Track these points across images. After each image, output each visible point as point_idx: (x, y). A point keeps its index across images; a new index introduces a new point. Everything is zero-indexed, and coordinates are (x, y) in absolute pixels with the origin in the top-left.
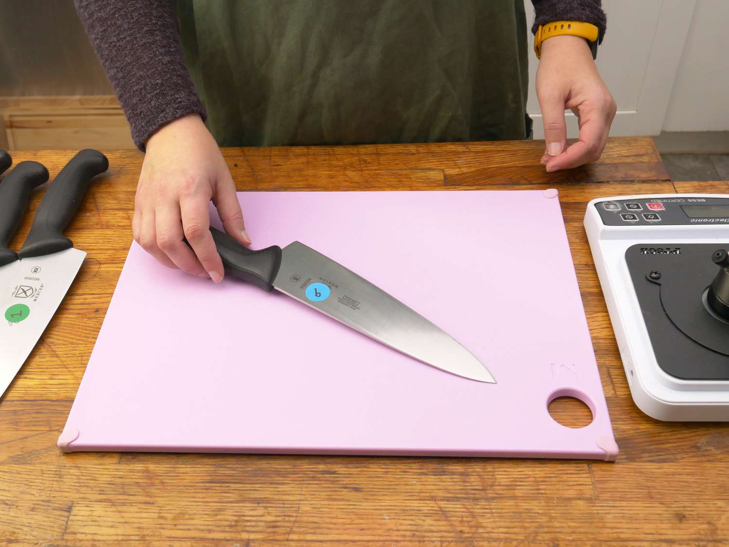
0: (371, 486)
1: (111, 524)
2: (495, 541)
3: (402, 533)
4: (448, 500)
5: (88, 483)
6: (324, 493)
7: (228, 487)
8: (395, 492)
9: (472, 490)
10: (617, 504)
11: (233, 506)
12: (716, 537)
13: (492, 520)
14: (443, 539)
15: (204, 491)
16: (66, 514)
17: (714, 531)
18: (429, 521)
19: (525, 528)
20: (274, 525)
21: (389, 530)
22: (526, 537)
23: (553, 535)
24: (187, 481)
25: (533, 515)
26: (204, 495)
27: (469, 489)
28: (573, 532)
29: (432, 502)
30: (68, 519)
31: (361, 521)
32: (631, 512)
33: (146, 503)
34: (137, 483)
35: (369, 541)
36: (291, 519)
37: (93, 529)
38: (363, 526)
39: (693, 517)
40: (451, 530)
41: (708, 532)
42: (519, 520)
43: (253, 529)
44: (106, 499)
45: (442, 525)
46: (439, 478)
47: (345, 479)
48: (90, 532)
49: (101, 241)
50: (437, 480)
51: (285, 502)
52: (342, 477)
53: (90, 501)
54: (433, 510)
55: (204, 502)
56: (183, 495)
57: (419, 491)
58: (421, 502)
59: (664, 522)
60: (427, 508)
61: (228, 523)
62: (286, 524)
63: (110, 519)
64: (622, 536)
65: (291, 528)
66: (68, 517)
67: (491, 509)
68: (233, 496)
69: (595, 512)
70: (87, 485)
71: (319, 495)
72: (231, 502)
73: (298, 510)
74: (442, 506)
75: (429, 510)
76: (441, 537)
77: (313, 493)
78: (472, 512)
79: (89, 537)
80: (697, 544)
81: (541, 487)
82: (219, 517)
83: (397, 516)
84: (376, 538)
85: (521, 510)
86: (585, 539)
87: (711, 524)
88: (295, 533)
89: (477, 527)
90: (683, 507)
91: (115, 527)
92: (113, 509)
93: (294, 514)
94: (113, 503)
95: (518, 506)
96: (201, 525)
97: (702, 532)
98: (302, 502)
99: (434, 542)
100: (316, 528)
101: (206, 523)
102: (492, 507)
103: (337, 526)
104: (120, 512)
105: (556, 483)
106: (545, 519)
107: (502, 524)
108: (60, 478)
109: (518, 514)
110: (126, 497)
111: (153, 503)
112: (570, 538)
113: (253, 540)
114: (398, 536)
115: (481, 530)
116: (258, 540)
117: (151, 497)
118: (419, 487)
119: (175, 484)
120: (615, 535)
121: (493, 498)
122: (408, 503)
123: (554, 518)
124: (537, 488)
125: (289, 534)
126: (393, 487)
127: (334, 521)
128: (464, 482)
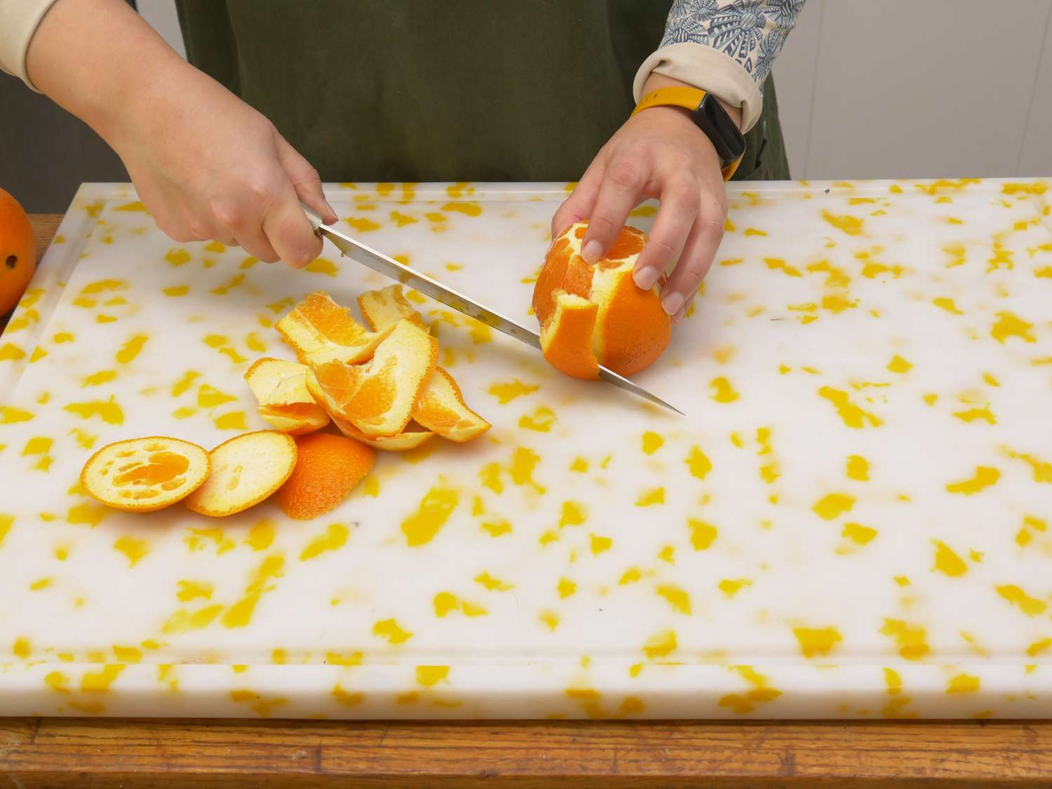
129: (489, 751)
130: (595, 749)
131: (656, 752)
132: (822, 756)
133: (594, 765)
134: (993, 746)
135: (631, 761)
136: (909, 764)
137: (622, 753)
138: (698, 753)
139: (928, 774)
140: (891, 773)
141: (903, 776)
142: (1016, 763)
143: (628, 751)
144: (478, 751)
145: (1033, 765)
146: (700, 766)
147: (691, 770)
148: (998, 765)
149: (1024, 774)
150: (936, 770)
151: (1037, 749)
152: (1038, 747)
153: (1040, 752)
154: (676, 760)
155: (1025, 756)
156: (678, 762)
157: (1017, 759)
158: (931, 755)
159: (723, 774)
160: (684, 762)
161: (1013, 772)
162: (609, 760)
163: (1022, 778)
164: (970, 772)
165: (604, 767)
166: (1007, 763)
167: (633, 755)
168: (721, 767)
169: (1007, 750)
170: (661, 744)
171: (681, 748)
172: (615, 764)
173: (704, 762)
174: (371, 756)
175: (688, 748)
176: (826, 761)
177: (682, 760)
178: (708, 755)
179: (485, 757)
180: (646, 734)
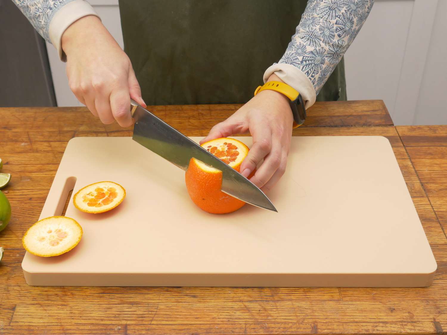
0: (202, 295)
2: (279, 323)
3: (222, 320)
4: (250, 302)
5: (25, 294)
6: (173, 299)
7: (114, 296)
8: (218, 298)
9: (265, 296)
10: (354, 303)
11: (116, 306)
12: (412, 320)
13: (277, 312)
14: (247, 323)
15: (99, 298)
16: (12, 311)
17: (412, 317)
18: (238, 313)
19: (297, 316)
20: (142, 316)
21: (213, 318)
22: (297, 321)
23: (314, 320)
24: (89, 293)
25: (302, 309)
26: (98, 300)
27: (263, 296)
28: (326, 318)
29: (240, 303)
30: (13, 314)
31: (196, 314)
32: (361, 307)
33: (62, 305)
34: (56, 294)
35: (200, 324)
36: (153, 313)
37: (29, 320)
38: (198, 316)
39: (399, 310)
40: (252, 318)
41: (409, 318)
42: (293, 312)
43: (129, 319)
44: (37, 303)
45: (246, 315)
46: (245, 290)
47: (187, 291)
48: (26, 321)
49: (33, 159)
50: (244, 291)
51: (149, 304)
52: (185, 290)
53: (27, 305)
54: (240, 307)
55: (98, 304)
56: (85, 301)
57: (232, 297)
58: (234, 303)
59: (382, 312)
60: (237, 306)
61: (114, 315)
62: (150, 316)
63: (39, 314)
64: (356, 320)
65: (153, 318)
66: (13, 313)
67: (276, 306)
68: (117, 301)
69: (340, 307)
71: (170, 300)
72: (116, 304)
73: (157, 308)
74: (247, 305)
75: (239, 307)
76: (246, 322)
77: (167, 299)
78: (265, 308)
79: (26, 324)
80: (401, 324)
82: (108, 312)
83: (219, 310)
84: (206, 323)
85: (295, 307)
86: (333, 322)
87: (410, 313)
88: (155, 320)
89: (268, 316)
90: (394, 304)
91: (43, 319)
92: (42, 308)
93: (154, 310)
94: (41, 305)
95: (293, 304)
96: (96, 317)
97: (405, 317)
98: (159, 304)
99: (241, 324)
100: (168, 318)
101: (100, 315)
103: (181, 316)
104: (46, 310)
106: (309, 311)
107: (283, 314)
108: (8, 292)
109: (293, 309)
110: (50, 302)
111: (66, 305)
112: (325, 321)
113: (129, 325)
114: (218, 321)
115: (270, 318)
116: (132, 324)
117: (65, 302)
118: (233, 295)
119: (81, 295)
120: (352, 319)
121: (278, 301)
122: (226, 304)
123: (315, 311)
125: (151, 321)
127: (180, 313)
128: (260, 292)
129: (195, 325)
130: (237, 324)
131: (261, 325)
132: (328, 325)
133: (237, 330)
134: (396, 320)
135: (252, 328)
136: (363, 328)
137: (247, 326)
138: (279, 325)
139: (371, 332)
140: (356, 332)
141: (361, 333)
142: (406, 327)
143: (251, 324)
144: (190, 326)
145: (412, 328)
146: (279, 330)
147: (276, 332)
148: (398, 328)
149: (409, 331)
150: (374, 330)
151: (414, 321)
152: (414, 320)
153: (415, 322)
154: (270, 328)
155: (409, 324)
156: (271, 329)
157: (406, 325)
158: (372, 324)
159: (289, 333)
160: (273, 329)
161: (404, 330)
162: (243, 328)
163: (408, 333)
164: (387, 331)
165: (241, 331)
166: (402, 327)
167: (252, 326)
168: (288, 331)
169: (402, 322)
170: (264, 322)
171: (272, 323)
172: (245, 330)
173: (281, 329)
174: (147, 328)
175: (274, 323)
176: (330, 327)
177: (272, 328)
178: (283, 326)
179: (193, 328)
180: (257, 317)
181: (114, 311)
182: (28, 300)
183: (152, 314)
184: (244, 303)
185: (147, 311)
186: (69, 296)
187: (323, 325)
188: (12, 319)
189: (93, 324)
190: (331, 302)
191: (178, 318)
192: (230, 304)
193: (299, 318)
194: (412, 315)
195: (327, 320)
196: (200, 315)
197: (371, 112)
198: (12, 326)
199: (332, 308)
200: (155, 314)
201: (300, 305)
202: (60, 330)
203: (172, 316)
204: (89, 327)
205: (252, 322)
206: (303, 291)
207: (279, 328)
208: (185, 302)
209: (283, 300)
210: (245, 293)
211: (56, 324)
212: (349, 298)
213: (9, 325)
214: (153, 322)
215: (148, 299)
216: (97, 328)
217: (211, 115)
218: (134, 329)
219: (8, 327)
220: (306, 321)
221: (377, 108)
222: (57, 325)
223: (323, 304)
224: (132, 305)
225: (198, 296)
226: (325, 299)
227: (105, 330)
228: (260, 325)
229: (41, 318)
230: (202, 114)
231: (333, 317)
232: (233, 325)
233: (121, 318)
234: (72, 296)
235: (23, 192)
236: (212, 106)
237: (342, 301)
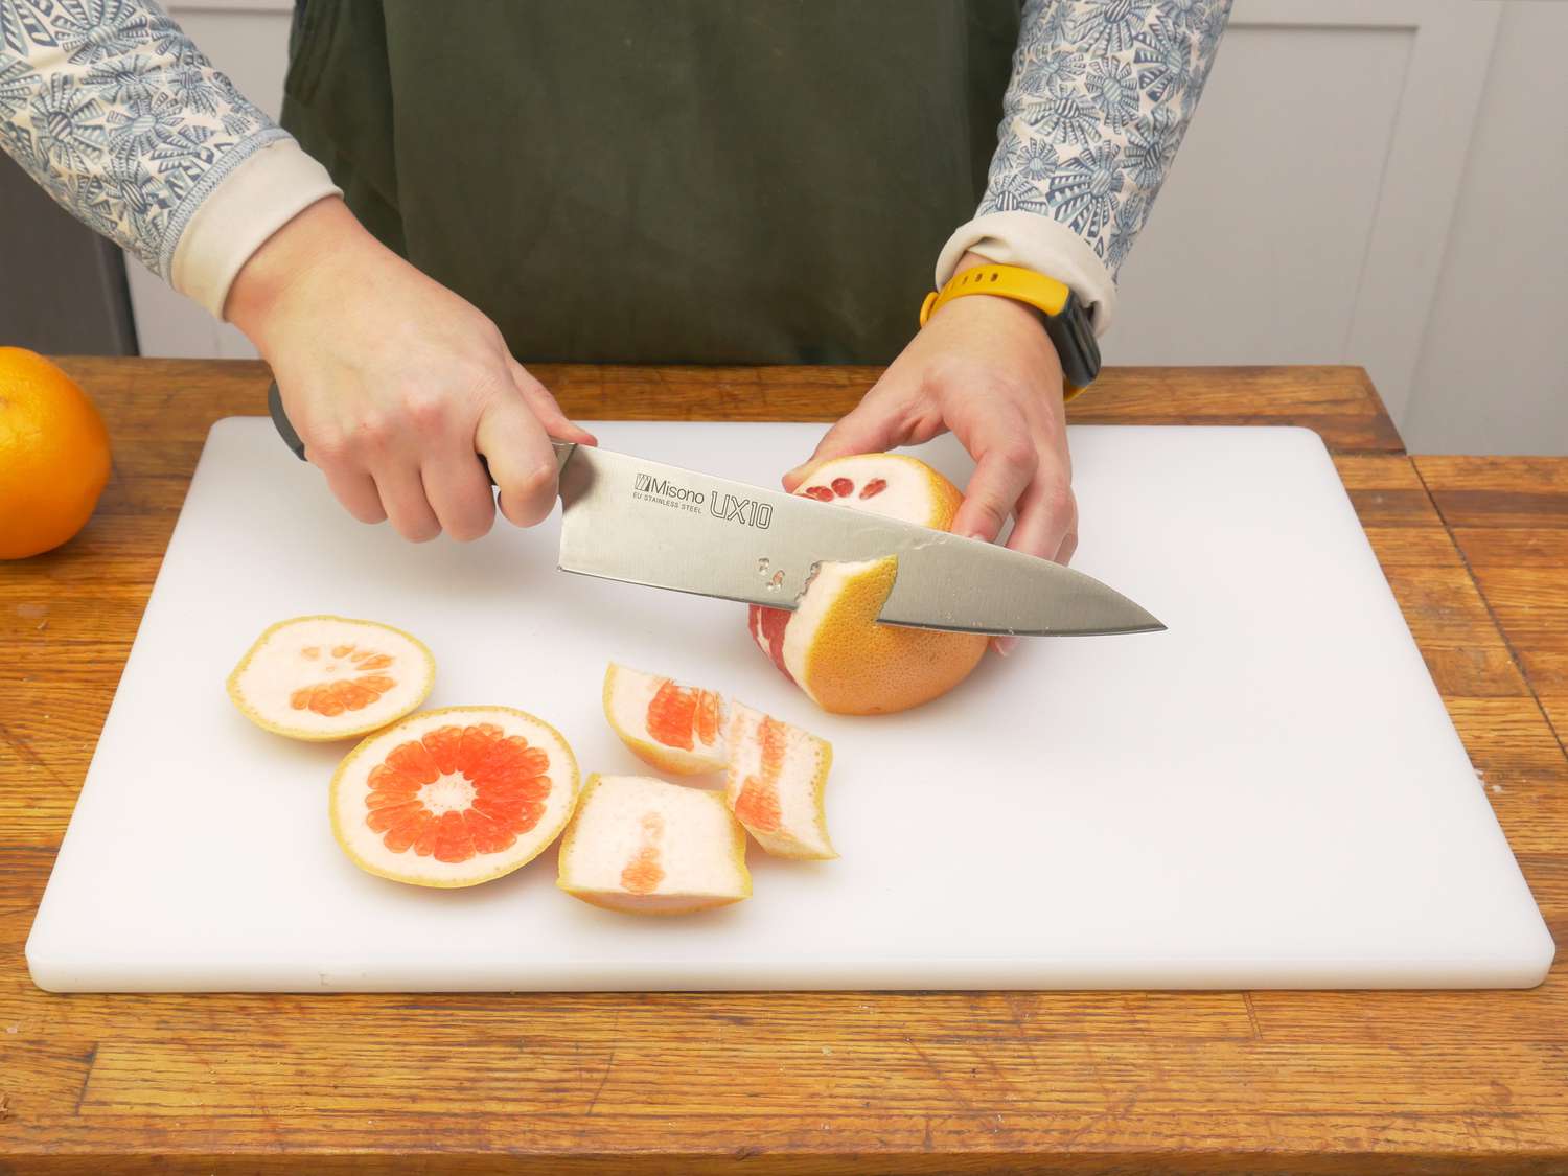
0: (770, 1015)
1: (187, 1086)
2: (1045, 1116)
3: (842, 1101)
4: (938, 1042)
5: (129, 1007)
6: (666, 1028)
7: (451, 1015)
8: (825, 1026)
9: (991, 1022)
10: (1303, 1048)
11: (462, 1052)
12: (1506, 1109)
13: (1034, 1077)
14: (931, 1112)
15: (397, 1023)
16: (82, 1066)
17: (1505, 1097)
18: (898, 1080)
19: (1106, 1091)
20: (557, 1088)
21: (813, 1095)
22: (1109, 1109)
23: (1170, 1106)
24: (359, 1004)
25: (1122, 1067)
26: (396, 1031)
27: (984, 1021)
28: (1210, 1100)
29: (905, 1044)
30: (88, 1077)
31: (749, 1080)
32: (1331, 1064)
33: (266, 1046)
34: (243, 1008)
35: (768, 1117)
36: (595, 1075)
38: (757, 1089)
39: (1459, 1073)
40: (950, 1096)
42: (1093, 1078)
43: (512, 1095)
44: (173, 1039)
45: (928, 1086)
46: (919, 1001)
47: (711, 1002)
48: (138, 1100)
50: (915, 1004)
51: (580, 1044)
52: (703, 998)
53: (137, 1043)
54: (906, 1059)
55: (397, 1044)
56: (348, 1031)
57: (875, 1024)
58: (882, 1044)
59: (1399, 1081)
60: (895, 1056)
61: (455, 1084)
62: (585, 1086)
63: (184, 1077)
64: (1311, 1106)
65: (598, 1091)
66: (88, 1072)
67: (1032, 1057)
68: (463, 1034)
69: (1257, 1062)
70: (128, 1011)
71: (657, 1031)
72: (460, 1045)
73: (611, 1060)
74: (928, 1051)
75: (900, 1059)
76: (927, 1109)
77: (643, 1027)
78: (992, 1063)
79: (139, 1110)
80: (1468, 1120)
81: (1139, 1018)
82: (432, 1073)
83: (831, 1070)
84: (786, 1111)
85: (1099, 1060)
86: (1234, 1112)
87: (1498, 1085)
88: (605, 1101)
89: (1005, 1090)
90: (1440, 1055)
91: (197, 1092)
92: (192, 1057)
93: (602, 1067)
94: (188, 1045)
95: (1090, 1051)
96: (393, 1087)
97: (1479, 1099)
98: (616, 1044)
99: (911, 1117)
100: (650, 1093)
101: (404, 1083)
102: (1035, 1053)
103: (699, 1089)
104: (206, 1063)
105: (1170, 1010)
106: (1148, 1075)
107: (1058, 1085)
109: (1092, 1067)
110: (220, 1035)
111: (280, 1047)
112: (1204, 1110)
113: (514, 1113)
114: (831, 1106)
115: (1011, 1096)
116: (523, 1115)
117: (276, 1034)
118: (878, 1017)
119: (332, 1011)
120: (1298, 1104)
121: (1038, 1038)
122: (852, 1047)
123: (1169, 1073)
124: (1132, 1019)
125: (592, 1103)
126: (819, 1016)
127: (693, 1079)
128: (972, 1007)
129: (746, 1120)
130: (898, 1116)
131: (983, 1120)
132: (1218, 1124)
133: (898, 1138)
134: (1450, 1108)
135: (950, 1132)
136: (1339, 1133)
137: (935, 1122)
138: (1045, 1121)
139: (1366, 1147)
140: (1315, 1146)
141: (1331, 1150)
142: (1485, 1131)
143: (946, 1118)
144: (731, 1121)
145: (1509, 1134)
146: (1048, 1139)
147: (1037, 1144)
148: (1459, 1134)
149: (1496, 1146)
150: (1376, 1141)
151: (1512, 1111)
152: (1513, 1110)
153: (1515, 1115)
154: (1014, 1130)
155: (1496, 1120)
156: (1016, 1133)
157: (1484, 1125)
158: (1367, 1121)
159: (1081, 1149)
160: (1025, 1133)
161: (1480, 1143)
162: (918, 1131)
163: (1494, 1152)
164: (1422, 1144)
165: (912, 1141)
166: (1472, 1131)
167: (951, 1125)
168: (1078, 1140)
169: (1471, 1114)
170: (991, 1110)
171: (1019, 1113)
172: (928, 1137)
173: (1054, 1133)
174: (578, 1128)
175: (1029, 1114)
176: (1223, 1131)
177: (1023, 1130)
178: (1058, 1123)
179: (742, 1128)
180: (968, 1094)
181: (457, 1066)
182: (142, 1026)
183: (596, 1080)
184: (917, 1045)
185: (576, 1070)
186: (290, 1016)
187: (1197, 1123)
188: (83, 1091)
189: (381, 1111)
190: (1223, 1047)
191: (686, 1094)
192: (868, 1047)
193: (1113, 1098)
194: (1505, 1092)
195: (1212, 1107)
196: (766, 1085)
197: (1325, 405)
198: (87, 1117)
199: (1228, 1066)
200: (605, 1080)
201: (1116, 1054)
202: (262, 1131)
203: (666, 1088)
204: (366, 1124)
205: (951, 1109)
206: (1123, 1007)
207: (1047, 1132)
208: (707, 1040)
209: (1053, 1036)
210: (921, 1010)
211: (248, 1112)
212: (1283, 1032)
213: (77, 1115)
214: (597, 1109)
215: (576, 1027)
216: (395, 1125)
217: (765, 402)
218: (530, 1131)
219: (71, 1121)
220: (1138, 1109)
221: (1345, 394)
222: (252, 1116)
223: (1195, 1052)
224: (520, 1047)
225: (752, 1019)
226: (1203, 1035)
227: (427, 1132)
228: (977, 1122)
229: (190, 1091)
230: (733, 398)
231: (1231, 1096)
232: (884, 1121)
233: (482, 1094)
234: (298, 1016)
235: (100, 652)
236: (768, 373)
237: (1262, 1041)
